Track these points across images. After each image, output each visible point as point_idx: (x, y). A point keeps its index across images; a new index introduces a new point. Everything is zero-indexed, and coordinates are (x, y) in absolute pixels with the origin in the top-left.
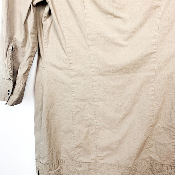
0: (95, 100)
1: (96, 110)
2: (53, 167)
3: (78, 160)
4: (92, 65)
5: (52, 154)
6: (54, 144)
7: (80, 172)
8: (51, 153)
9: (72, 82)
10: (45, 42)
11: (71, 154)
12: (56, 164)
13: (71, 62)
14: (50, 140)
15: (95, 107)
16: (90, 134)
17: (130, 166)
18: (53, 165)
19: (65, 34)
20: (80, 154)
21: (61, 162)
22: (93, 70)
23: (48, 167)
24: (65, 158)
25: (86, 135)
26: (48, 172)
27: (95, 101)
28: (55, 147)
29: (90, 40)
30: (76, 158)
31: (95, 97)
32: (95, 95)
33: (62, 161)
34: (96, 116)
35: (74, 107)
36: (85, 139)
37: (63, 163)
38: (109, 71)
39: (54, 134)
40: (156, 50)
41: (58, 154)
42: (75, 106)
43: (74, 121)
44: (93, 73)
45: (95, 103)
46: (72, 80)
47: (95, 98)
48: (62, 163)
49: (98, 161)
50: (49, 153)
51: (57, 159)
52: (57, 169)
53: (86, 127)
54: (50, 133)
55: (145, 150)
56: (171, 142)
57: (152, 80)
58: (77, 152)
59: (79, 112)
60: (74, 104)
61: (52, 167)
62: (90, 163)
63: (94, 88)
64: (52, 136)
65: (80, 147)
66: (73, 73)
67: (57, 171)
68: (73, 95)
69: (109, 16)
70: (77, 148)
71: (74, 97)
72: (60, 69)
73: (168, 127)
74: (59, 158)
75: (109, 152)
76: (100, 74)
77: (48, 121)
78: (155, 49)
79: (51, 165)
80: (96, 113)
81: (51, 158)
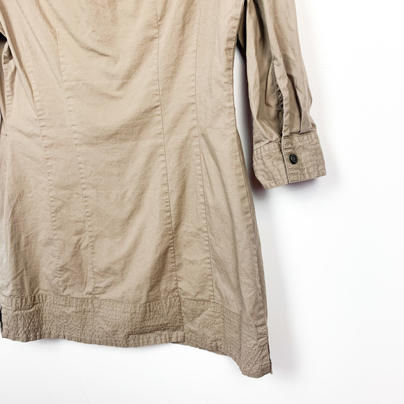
0: (84, 186)
1: (86, 204)
2: (24, 304)
3: (65, 294)
4: (73, 128)
5: (22, 280)
6: (26, 263)
7: (69, 316)
8: (18, 278)
9: (47, 157)
10: (8, 96)
11: (53, 282)
12: (29, 299)
13: (42, 124)
14: (16, 256)
15: (86, 199)
16: (82, 247)
17: (143, 301)
18: (24, 300)
19: (32, 82)
20: (68, 284)
21: (39, 297)
22: (75, 136)
23: (14, 302)
24: (46, 291)
25: (75, 248)
26: (14, 311)
27: (84, 189)
28: (29, 270)
29: (67, 89)
30: (62, 289)
31: (83, 181)
32: (82, 178)
33: (41, 297)
34: (88, 214)
35: (52, 199)
36: (73, 256)
37: (43, 300)
38: (97, 138)
39: (25, 246)
40: (159, 103)
41: (34, 283)
42: (54, 198)
43: (54, 224)
44: (76, 142)
45: (85, 192)
46: (47, 153)
47: (83, 184)
48: (41, 301)
49: (97, 296)
50: (16, 277)
51: (33, 292)
52: (32, 310)
53: (76, 235)
54: (18, 244)
55: (169, 274)
56: (204, 257)
57: (161, 151)
58: (62, 279)
59: (61, 207)
60: (51, 194)
61: (22, 304)
62: (83, 300)
63: (81, 166)
64: (22, 249)
65: (67, 270)
66: (47, 142)
67: (30, 313)
68: (49, 178)
69: (91, 53)
70: (62, 272)
71: (51, 182)
72: (29, 136)
73: (196, 231)
74: (35, 291)
75: (112, 278)
76: (86, 143)
77: (14, 223)
78: (157, 101)
79: (20, 300)
80: (87, 210)
81: (19, 287)
